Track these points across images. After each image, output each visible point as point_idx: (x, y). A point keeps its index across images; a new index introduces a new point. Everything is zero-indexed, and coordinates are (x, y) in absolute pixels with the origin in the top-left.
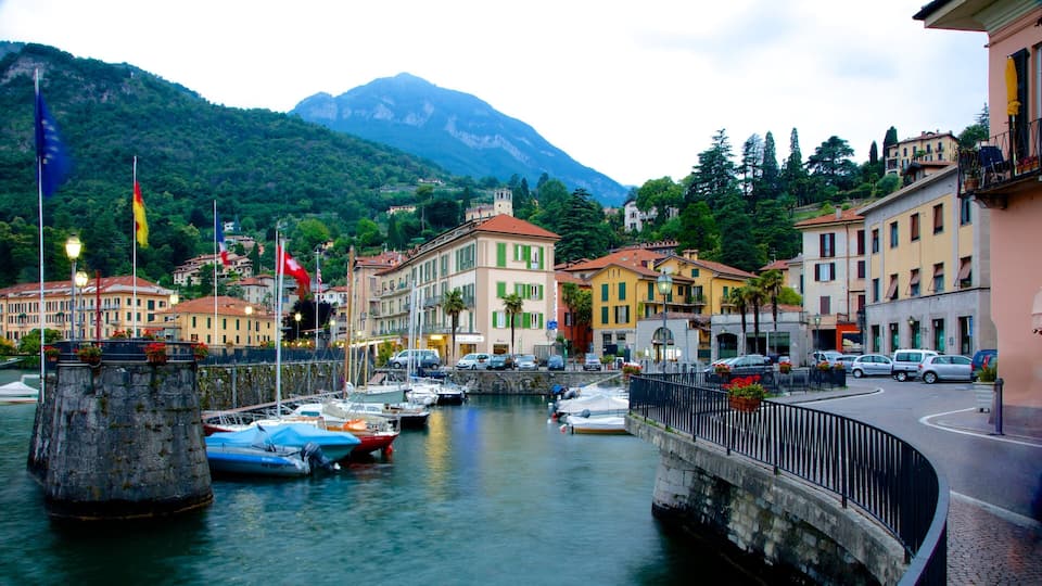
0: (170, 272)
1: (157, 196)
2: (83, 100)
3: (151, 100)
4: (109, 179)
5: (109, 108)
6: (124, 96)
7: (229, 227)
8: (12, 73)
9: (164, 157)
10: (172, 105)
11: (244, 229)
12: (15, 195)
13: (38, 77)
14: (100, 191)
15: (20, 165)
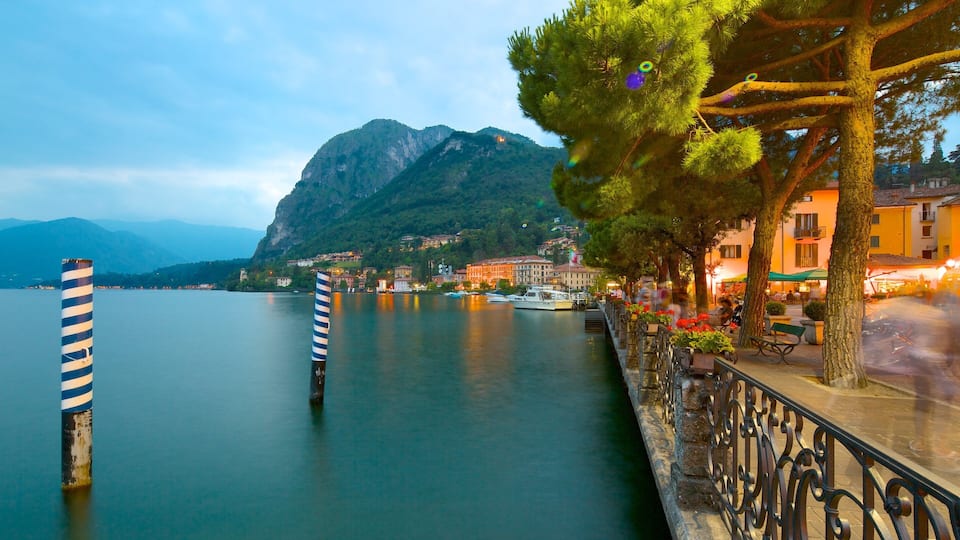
0: (536, 248)
1: (519, 206)
2: (478, 157)
3: (510, 151)
4: (495, 199)
5: (490, 159)
6: (497, 151)
7: (557, 220)
8: (447, 148)
9: (520, 183)
10: (521, 153)
11: (565, 221)
12: (455, 211)
13: (458, 148)
14: (491, 206)
15: (454, 196)
